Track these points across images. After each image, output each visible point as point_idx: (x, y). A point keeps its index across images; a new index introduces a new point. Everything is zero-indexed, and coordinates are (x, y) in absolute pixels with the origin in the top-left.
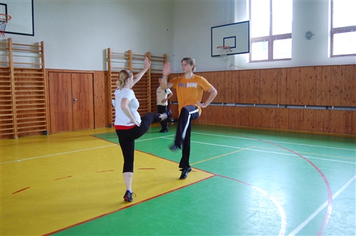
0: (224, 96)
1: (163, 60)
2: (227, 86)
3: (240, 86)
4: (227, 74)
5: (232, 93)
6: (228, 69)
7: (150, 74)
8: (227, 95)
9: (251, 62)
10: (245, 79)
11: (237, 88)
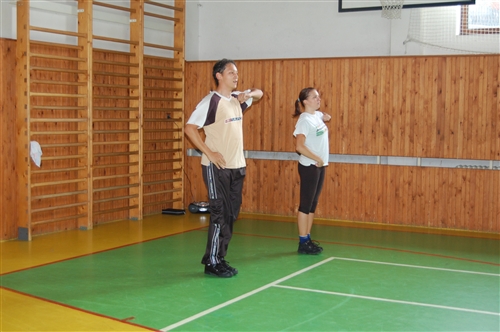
0: (386, 133)
1: (172, 13)
2: (396, 103)
3: (442, 105)
4: (397, 66)
5: (414, 124)
7: (140, 60)
8: (395, 131)
9: (465, 31)
10: (462, 82)
11: (434, 114)
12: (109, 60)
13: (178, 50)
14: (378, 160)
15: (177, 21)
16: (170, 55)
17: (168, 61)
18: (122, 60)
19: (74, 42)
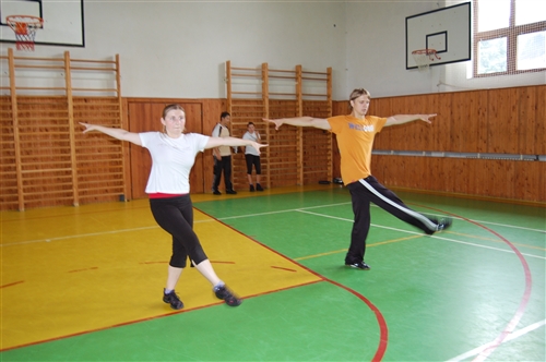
0: (426, 138)
1: (325, 77)
3: (453, 121)
4: (431, 99)
5: (439, 133)
6: (435, 90)
7: (300, 102)
8: (430, 137)
9: (476, 75)
10: (461, 107)
11: (449, 125)
12: (283, 104)
13: (328, 96)
14: (424, 154)
15: (328, 80)
16: (324, 99)
17: (323, 102)
18: (292, 104)
19: (260, 97)
